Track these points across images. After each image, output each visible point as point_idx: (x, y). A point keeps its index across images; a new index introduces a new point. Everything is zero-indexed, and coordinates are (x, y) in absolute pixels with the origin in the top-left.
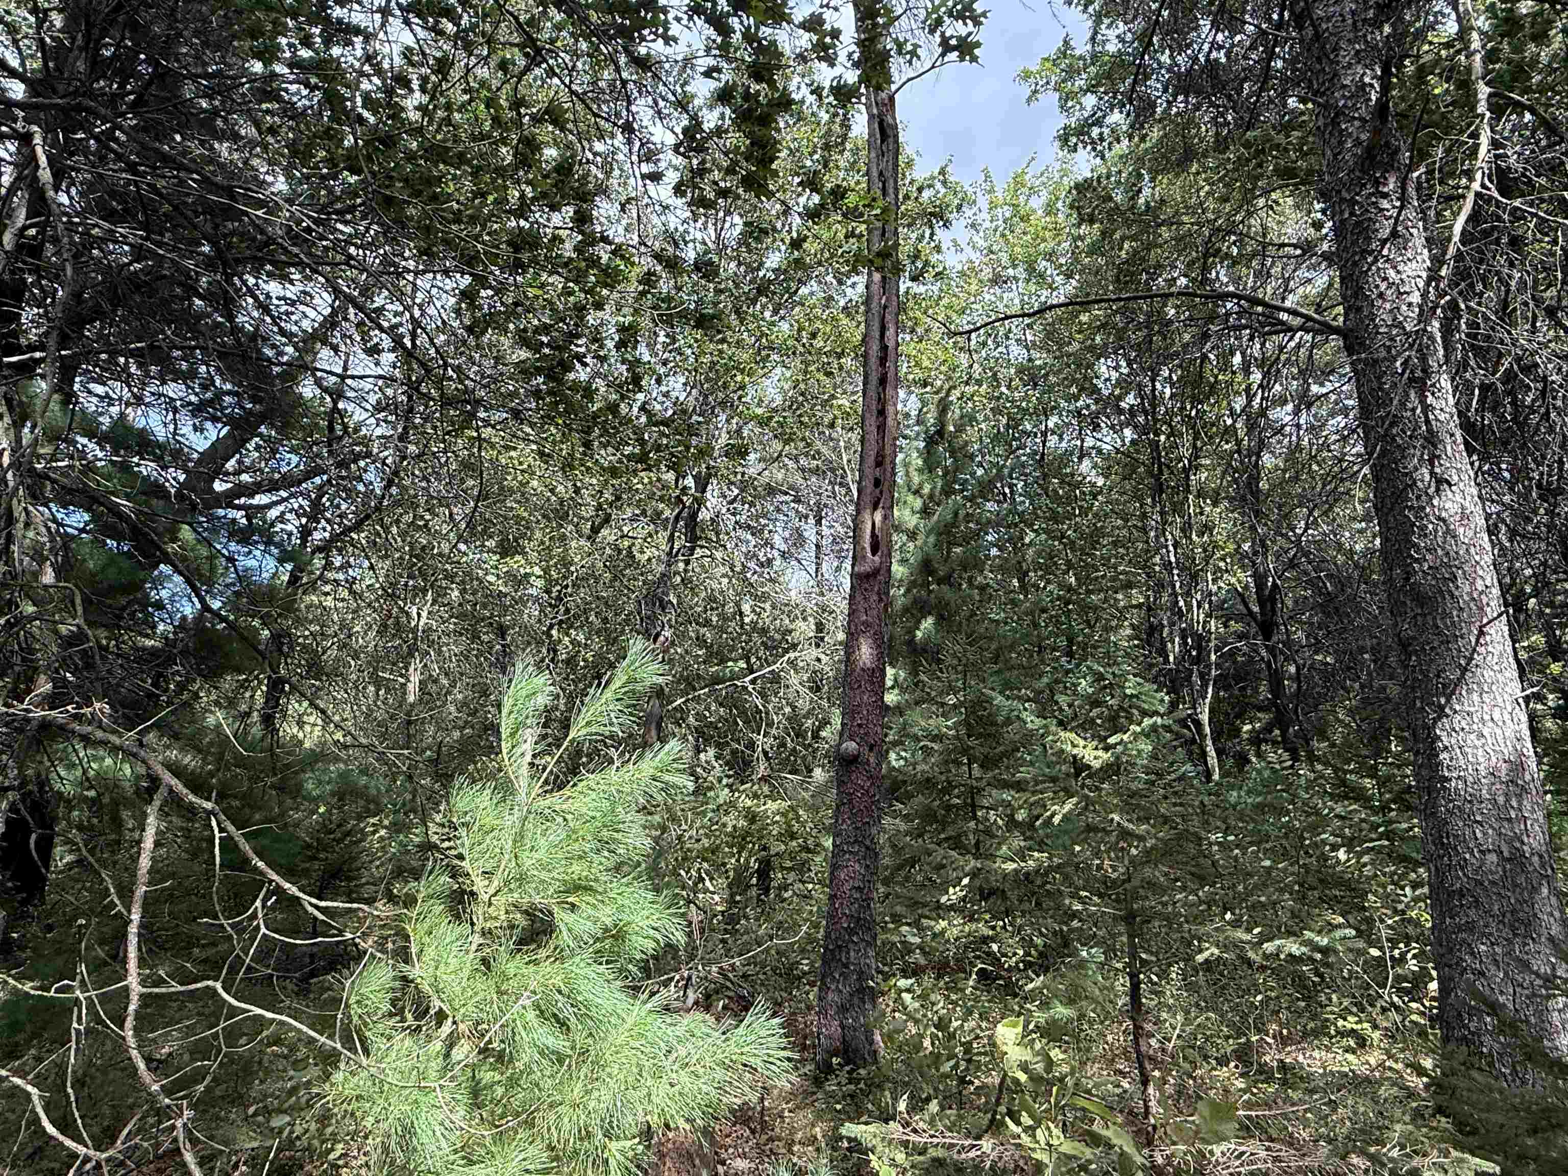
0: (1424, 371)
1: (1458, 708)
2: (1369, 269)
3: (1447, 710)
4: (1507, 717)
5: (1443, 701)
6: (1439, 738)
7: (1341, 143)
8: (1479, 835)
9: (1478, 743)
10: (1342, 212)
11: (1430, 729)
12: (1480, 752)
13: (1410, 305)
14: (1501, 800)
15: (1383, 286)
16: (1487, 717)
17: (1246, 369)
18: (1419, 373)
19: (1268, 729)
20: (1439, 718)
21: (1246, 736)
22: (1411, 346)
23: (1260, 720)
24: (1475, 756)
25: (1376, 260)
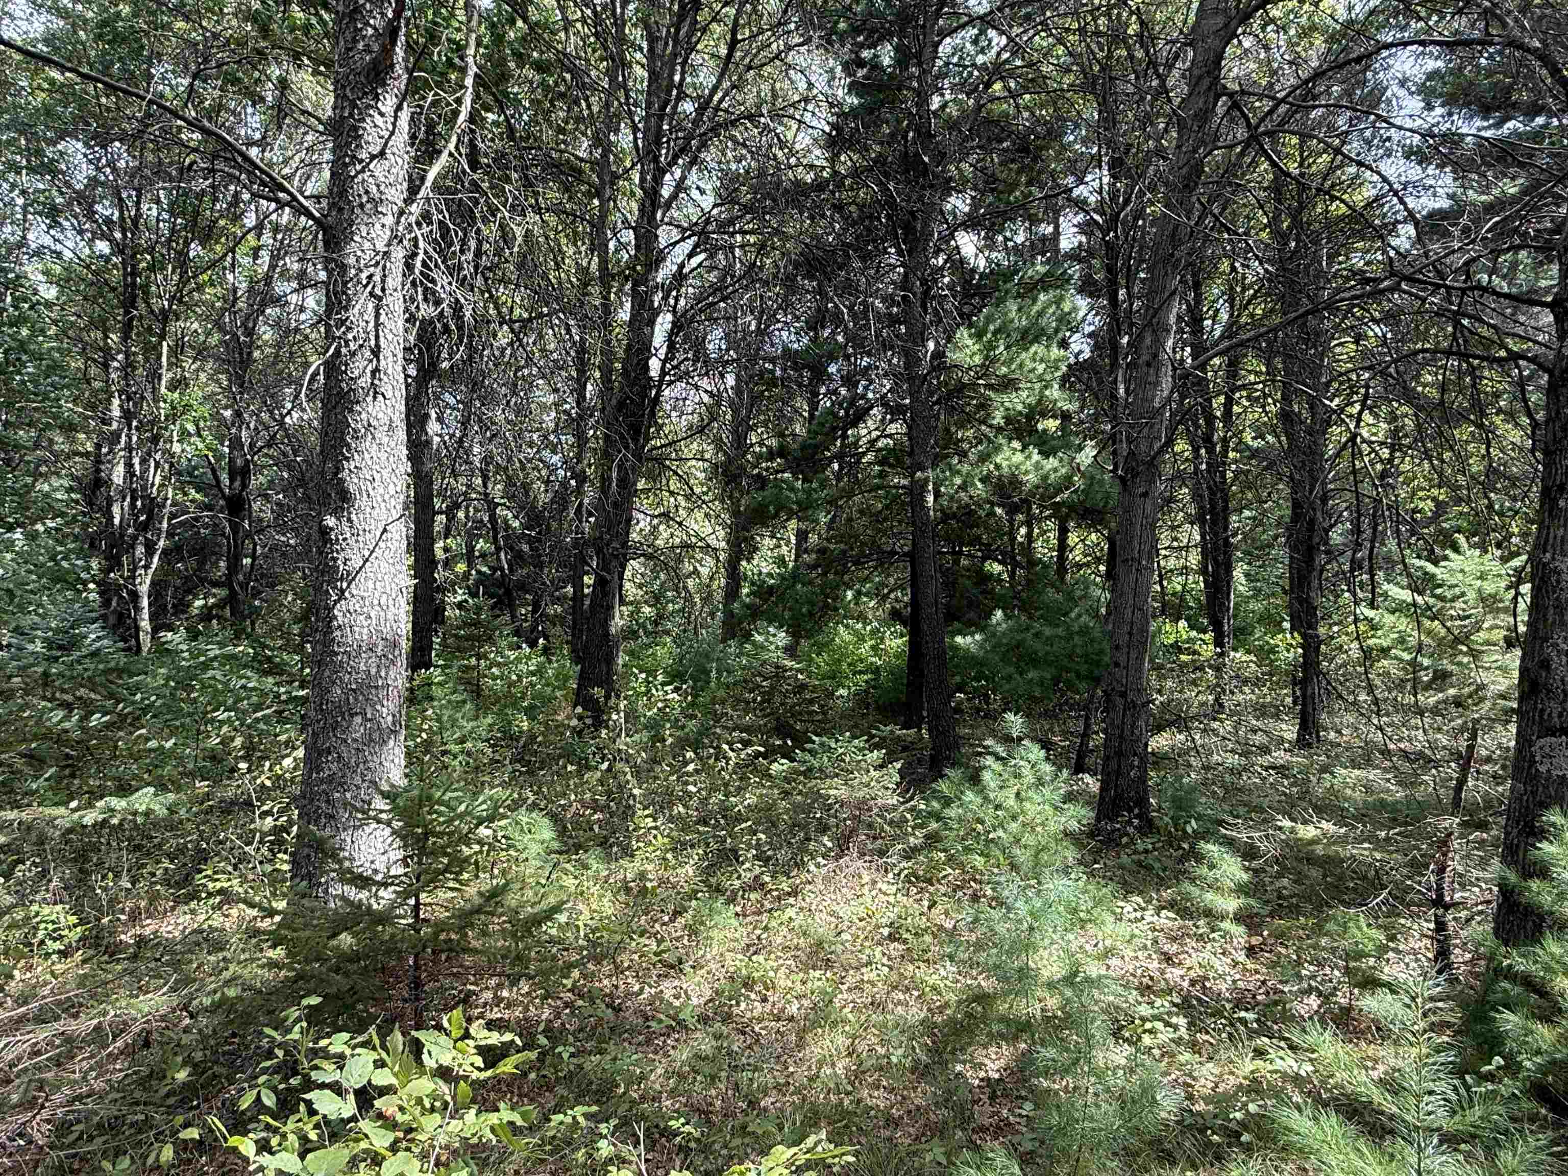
0: (383, 290)
1: (355, 592)
2: (356, 176)
3: (347, 594)
4: (391, 602)
5: (345, 585)
6: (336, 618)
7: (355, 41)
8: (351, 700)
9: (365, 624)
10: (343, 108)
11: (330, 609)
12: (365, 631)
13: (383, 226)
14: (373, 671)
15: (364, 199)
16: (376, 602)
17: (259, 228)
18: (378, 292)
19: (220, 605)
20: (339, 600)
21: (196, 611)
22: (377, 263)
23: (215, 596)
24: (361, 634)
25: (363, 171)
